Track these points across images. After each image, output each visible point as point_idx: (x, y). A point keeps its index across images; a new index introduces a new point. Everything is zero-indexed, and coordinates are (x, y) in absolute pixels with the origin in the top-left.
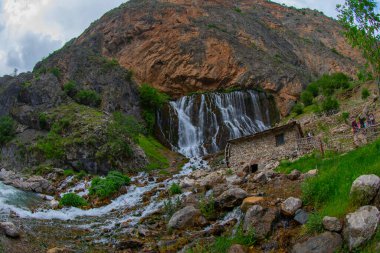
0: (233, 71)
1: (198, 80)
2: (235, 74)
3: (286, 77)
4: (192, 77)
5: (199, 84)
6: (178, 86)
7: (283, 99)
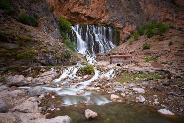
0: (103, 15)
1: (85, 17)
2: (103, 17)
3: (129, 22)
4: (82, 14)
5: (86, 19)
6: (74, 17)
7: (123, 33)
